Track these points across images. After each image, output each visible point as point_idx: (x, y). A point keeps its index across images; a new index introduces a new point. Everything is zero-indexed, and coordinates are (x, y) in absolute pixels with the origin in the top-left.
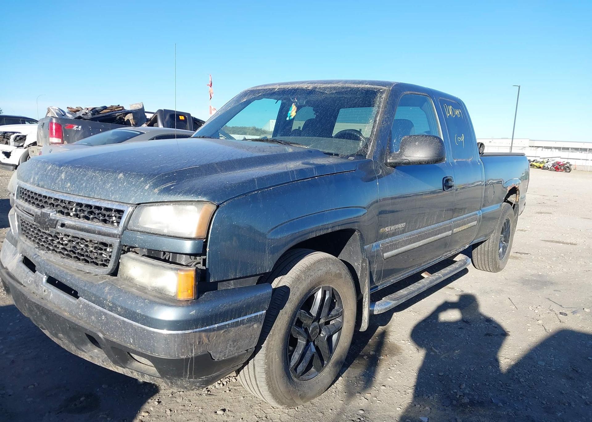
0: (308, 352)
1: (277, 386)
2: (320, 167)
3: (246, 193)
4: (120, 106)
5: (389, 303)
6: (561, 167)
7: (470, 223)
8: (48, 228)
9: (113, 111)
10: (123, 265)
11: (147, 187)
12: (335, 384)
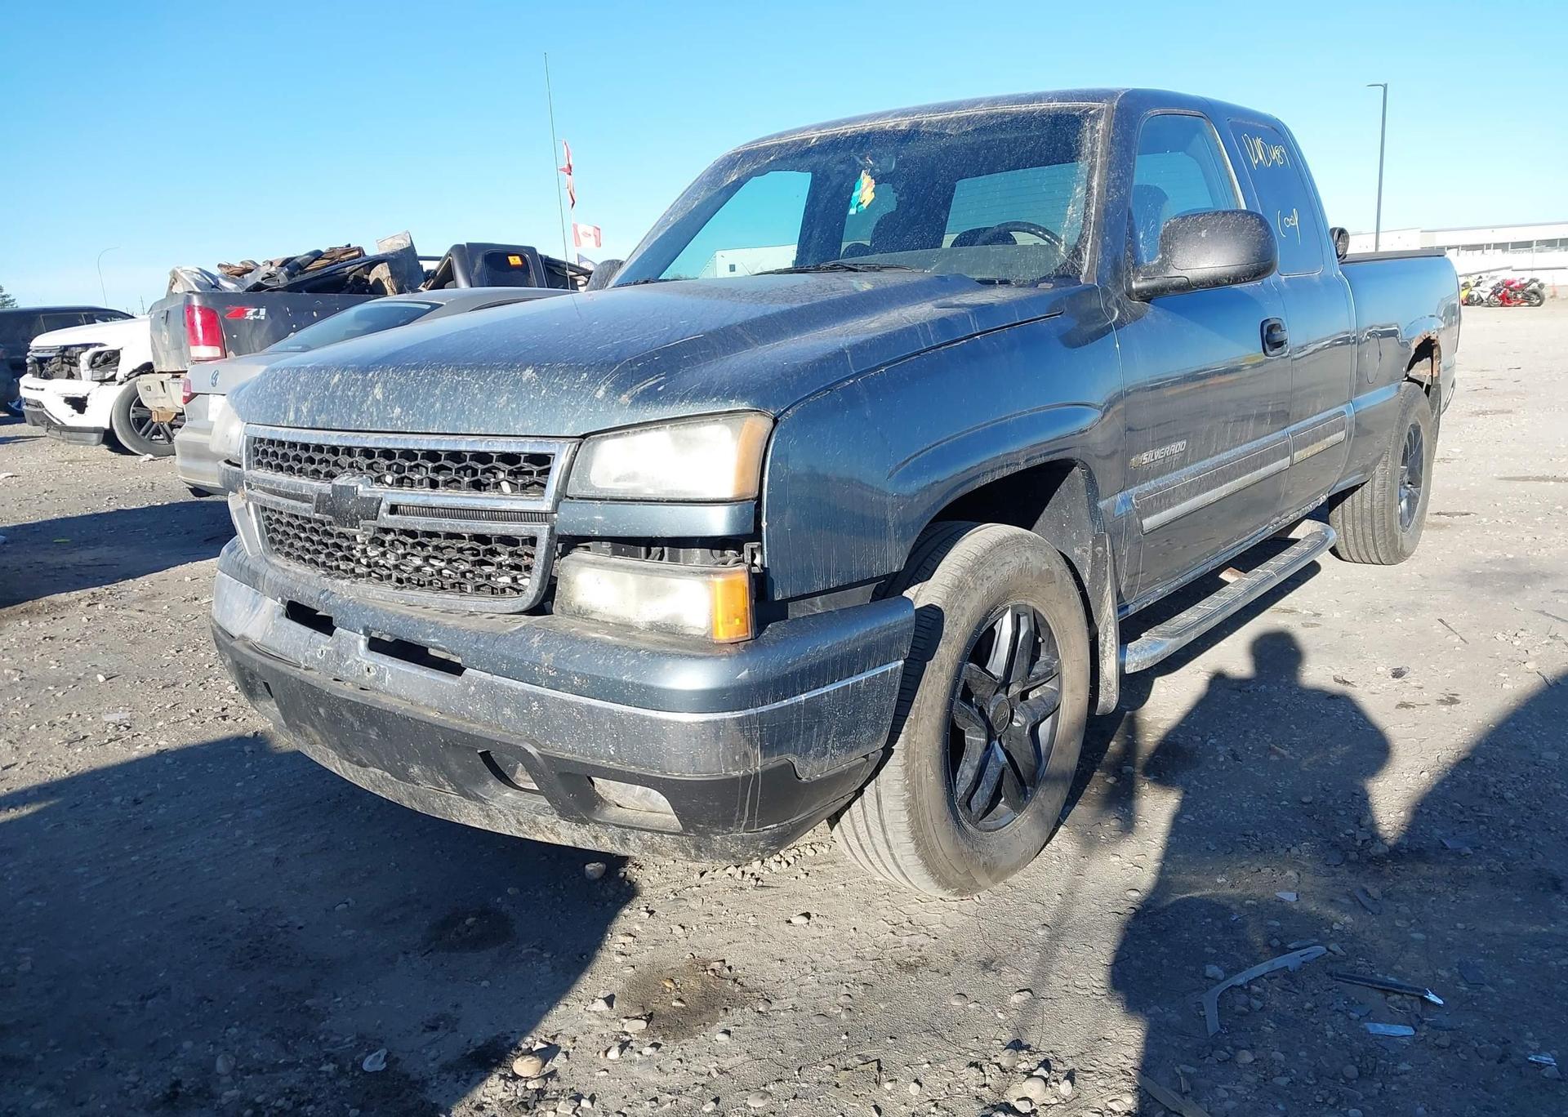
0: (991, 763)
1: (935, 841)
2: (982, 310)
3: (832, 385)
4: (352, 246)
5: (1161, 643)
6: (1515, 294)
7: (1329, 436)
8: (357, 520)
9: (336, 263)
10: (567, 581)
11: (601, 393)
12: (1052, 841)
